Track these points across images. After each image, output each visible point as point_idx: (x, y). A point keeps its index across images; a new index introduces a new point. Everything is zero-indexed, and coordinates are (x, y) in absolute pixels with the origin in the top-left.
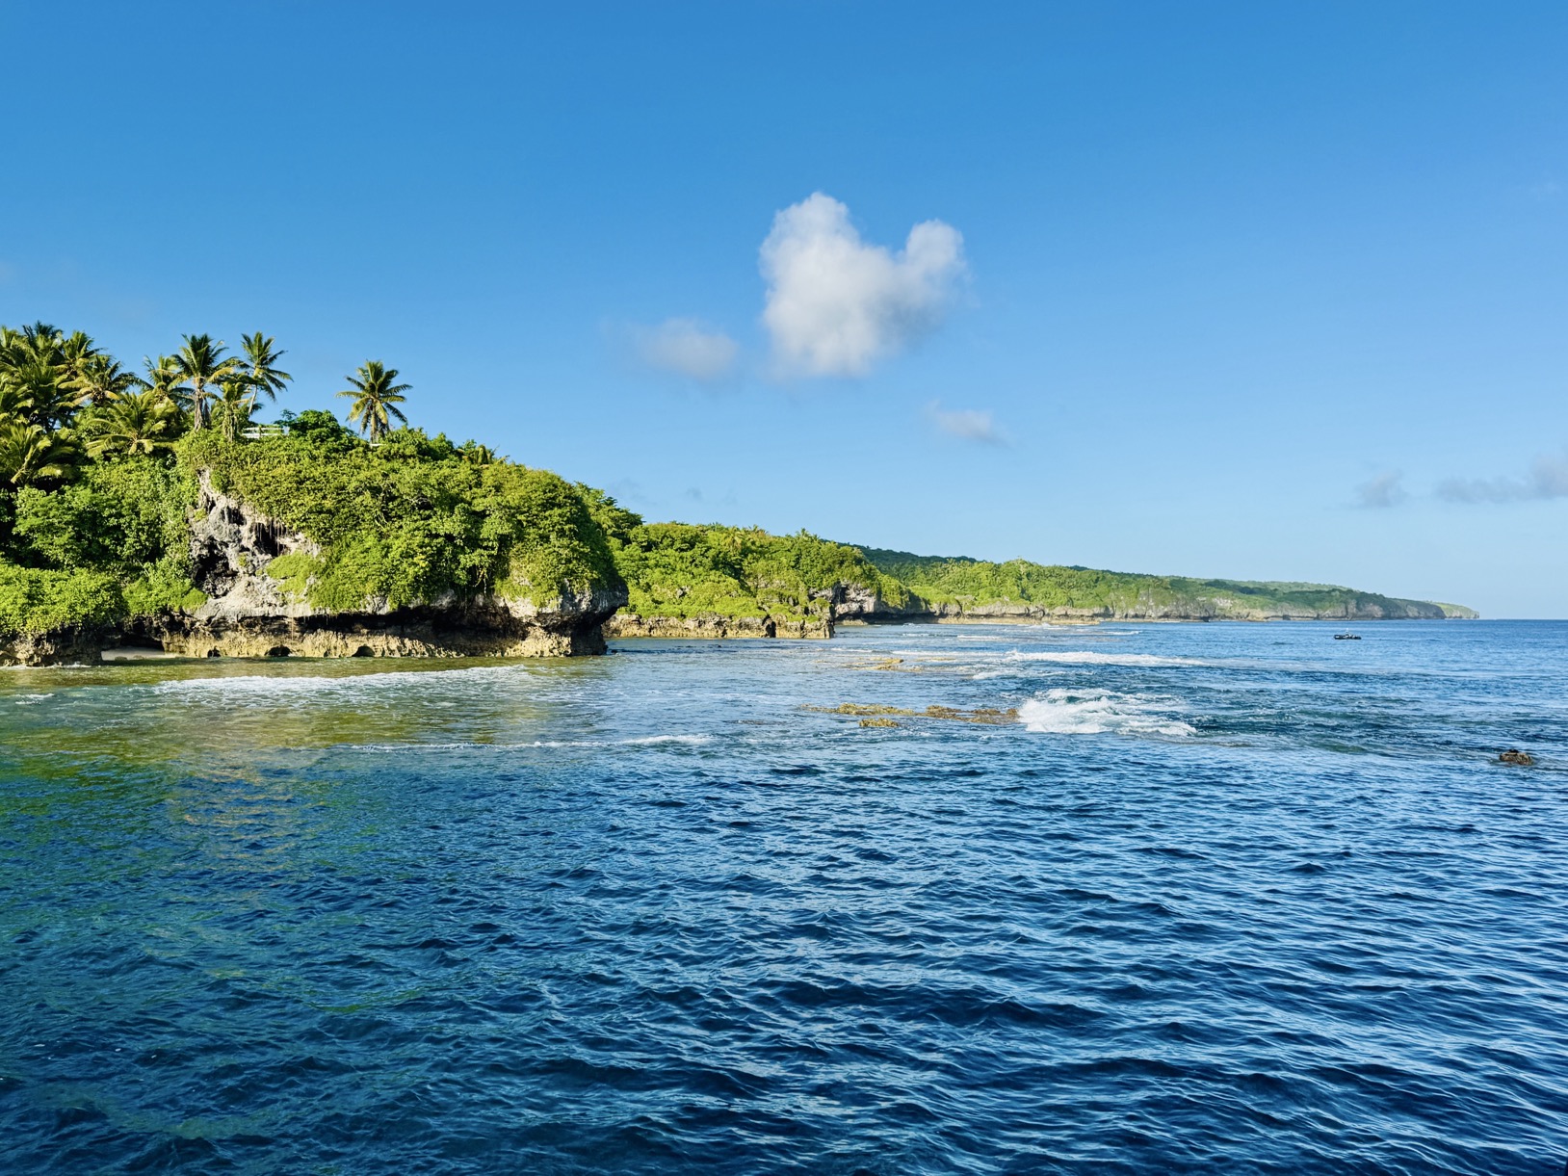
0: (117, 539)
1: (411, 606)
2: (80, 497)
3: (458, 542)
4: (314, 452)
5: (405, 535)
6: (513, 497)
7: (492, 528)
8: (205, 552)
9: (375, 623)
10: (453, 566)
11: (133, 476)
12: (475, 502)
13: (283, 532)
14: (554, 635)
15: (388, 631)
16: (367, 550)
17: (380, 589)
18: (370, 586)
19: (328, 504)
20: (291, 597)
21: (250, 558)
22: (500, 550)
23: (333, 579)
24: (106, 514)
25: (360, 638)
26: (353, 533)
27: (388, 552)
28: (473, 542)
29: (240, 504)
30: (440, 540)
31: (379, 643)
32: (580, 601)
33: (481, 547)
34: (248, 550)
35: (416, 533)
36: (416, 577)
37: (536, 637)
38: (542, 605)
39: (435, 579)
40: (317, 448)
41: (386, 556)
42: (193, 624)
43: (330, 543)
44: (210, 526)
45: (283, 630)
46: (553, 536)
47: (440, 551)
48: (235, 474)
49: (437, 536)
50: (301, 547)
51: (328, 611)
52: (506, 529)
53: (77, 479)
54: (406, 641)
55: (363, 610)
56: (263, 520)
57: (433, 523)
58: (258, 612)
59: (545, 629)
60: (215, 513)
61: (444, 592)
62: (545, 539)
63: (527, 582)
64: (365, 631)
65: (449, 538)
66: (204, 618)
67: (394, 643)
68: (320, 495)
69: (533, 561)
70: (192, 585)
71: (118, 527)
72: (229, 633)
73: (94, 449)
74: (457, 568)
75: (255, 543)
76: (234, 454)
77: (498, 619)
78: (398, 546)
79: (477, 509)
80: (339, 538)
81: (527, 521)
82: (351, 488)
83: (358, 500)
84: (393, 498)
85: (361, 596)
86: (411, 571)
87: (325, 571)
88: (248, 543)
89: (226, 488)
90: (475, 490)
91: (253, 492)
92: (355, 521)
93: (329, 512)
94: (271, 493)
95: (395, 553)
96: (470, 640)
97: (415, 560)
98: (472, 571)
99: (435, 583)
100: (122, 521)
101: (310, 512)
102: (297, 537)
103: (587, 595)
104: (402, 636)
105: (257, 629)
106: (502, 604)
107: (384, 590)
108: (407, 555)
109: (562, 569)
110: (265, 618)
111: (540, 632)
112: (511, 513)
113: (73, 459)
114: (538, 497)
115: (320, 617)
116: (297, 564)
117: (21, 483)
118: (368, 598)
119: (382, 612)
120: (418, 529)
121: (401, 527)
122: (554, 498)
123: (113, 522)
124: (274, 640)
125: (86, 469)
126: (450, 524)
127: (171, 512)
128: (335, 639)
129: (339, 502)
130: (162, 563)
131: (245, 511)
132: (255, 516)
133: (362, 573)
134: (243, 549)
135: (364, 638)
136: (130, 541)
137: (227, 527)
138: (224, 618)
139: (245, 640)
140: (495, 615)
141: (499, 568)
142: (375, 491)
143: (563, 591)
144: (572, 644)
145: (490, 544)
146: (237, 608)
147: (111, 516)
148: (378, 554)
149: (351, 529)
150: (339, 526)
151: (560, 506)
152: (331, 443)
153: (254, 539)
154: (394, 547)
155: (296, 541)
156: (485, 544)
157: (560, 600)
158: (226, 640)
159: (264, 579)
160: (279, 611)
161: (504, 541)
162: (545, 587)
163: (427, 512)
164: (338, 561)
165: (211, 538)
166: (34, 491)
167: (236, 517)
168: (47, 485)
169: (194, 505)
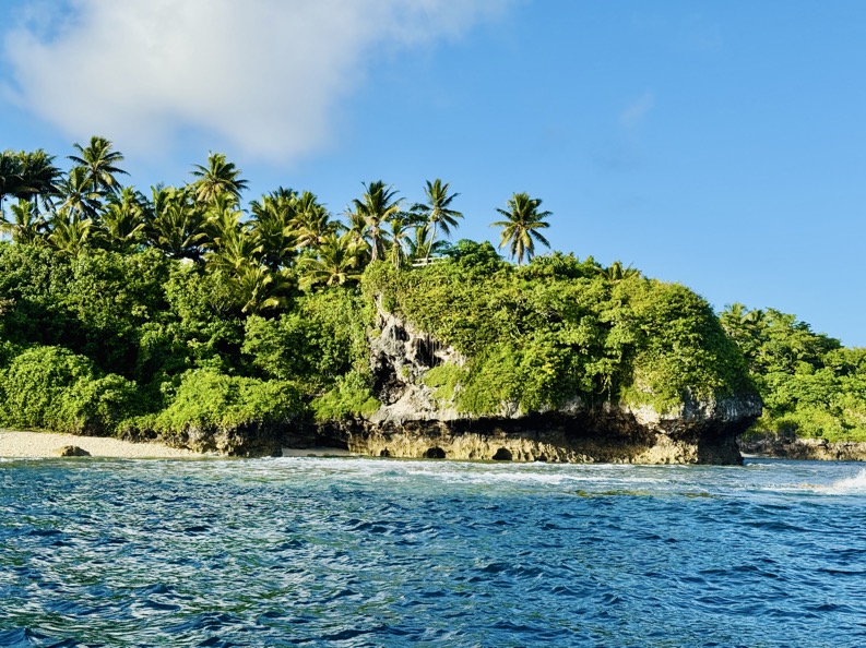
0: (315, 356)
1: (541, 411)
2: (291, 322)
3: (583, 351)
4: (464, 275)
5: (536, 345)
6: (638, 308)
7: (617, 337)
8: (379, 365)
9: (511, 427)
10: (579, 374)
11: (331, 304)
12: (602, 314)
13: (437, 346)
14: (680, 443)
15: (524, 435)
16: (502, 360)
17: (512, 395)
18: (504, 392)
19: (471, 319)
20: (442, 403)
21: (411, 369)
22: (622, 359)
23: (474, 386)
24: (308, 336)
25: (499, 441)
26: (492, 345)
27: (520, 361)
28: (597, 350)
29: (404, 323)
30: (568, 349)
31: (515, 445)
32: (704, 408)
33: (605, 356)
34: (410, 362)
35: (545, 343)
36: (544, 384)
37: (663, 444)
38: (664, 412)
39: (562, 385)
40: (466, 272)
41: (518, 365)
42: (370, 427)
43: (473, 354)
44: (382, 342)
45: (436, 433)
46: (675, 346)
47: (567, 360)
48: (401, 297)
49: (565, 346)
50: (452, 358)
51: (471, 415)
52: (629, 338)
53: (291, 308)
54: (540, 444)
55: (498, 414)
56: (422, 336)
57: (561, 334)
58: (417, 417)
59: (671, 436)
60: (386, 330)
61: (571, 398)
62: (668, 347)
63: (648, 389)
64: (504, 434)
65: (575, 347)
66: (377, 422)
67: (529, 446)
68: (465, 311)
69: (655, 369)
70: (371, 394)
71: (317, 346)
72: (396, 435)
73: (304, 283)
74: (583, 376)
75: (416, 356)
76: (399, 279)
77: (627, 426)
78: (529, 355)
79: (604, 320)
80: (481, 350)
81: (651, 331)
82: (490, 305)
83: (496, 315)
84: (526, 313)
85: (497, 401)
86: (539, 378)
87: (468, 380)
88: (410, 356)
89: (393, 308)
90: (603, 302)
91: (413, 311)
92: (494, 334)
93: (472, 326)
94: (426, 311)
95: (526, 362)
96: (601, 446)
97: (544, 368)
98: (598, 378)
99: (562, 390)
100: (320, 341)
101: (457, 327)
102: (448, 350)
103: (711, 402)
104: (536, 440)
105: (417, 432)
106: (627, 411)
107: (516, 396)
108: (536, 363)
109: (684, 376)
110: (422, 422)
111: (666, 440)
112: (634, 322)
113: (288, 293)
114: (663, 307)
115: (464, 420)
116: (447, 373)
117: (249, 313)
118: (503, 403)
119: (514, 416)
120: (547, 340)
121: (532, 339)
122: (679, 308)
123: (314, 341)
124: (431, 442)
125: (299, 300)
126: (576, 334)
127: (356, 331)
128: (478, 441)
129: (481, 317)
130: (348, 376)
131: (408, 329)
132: (416, 333)
133: (498, 381)
134: (407, 362)
135: (503, 441)
136: (326, 357)
137: (394, 342)
138: (392, 422)
139: (408, 441)
140: (624, 422)
141: (623, 377)
142: (512, 306)
143: (685, 398)
144: (699, 453)
145: (614, 353)
146: (402, 413)
147: (312, 337)
148: (511, 363)
149: (491, 341)
150: (480, 339)
151: (685, 316)
152: (479, 267)
153: (415, 353)
154: (526, 357)
155: (448, 353)
156: (609, 353)
157: (682, 407)
158: (394, 442)
159: (421, 387)
160: (433, 416)
161: (628, 350)
162: (667, 395)
163: (556, 325)
164: (480, 370)
165: (383, 353)
166: (258, 318)
167: (401, 334)
168: (268, 313)
169: (372, 325)
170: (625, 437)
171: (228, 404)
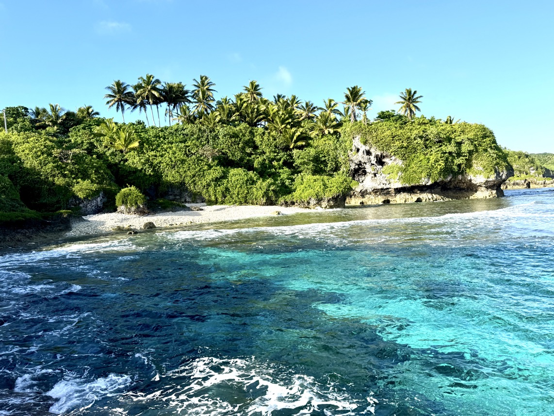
0: (325, 165)
1: (438, 181)
2: (312, 152)
3: (454, 154)
4: (395, 126)
5: (434, 154)
6: (471, 135)
7: (465, 148)
8: (357, 167)
9: (423, 189)
10: (452, 165)
11: (327, 142)
12: (456, 138)
13: (387, 156)
14: (489, 190)
15: (427, 191)
16: (421, 161)
17: (427, 175)
18: (423, 175)
19: (405, 144)
20: (392, 181)
21: (375, 167)
22: (469, 157)
23: (408, 173)
24: (321, 156)
26: (414, 154)
27: (429, 161)
28: (459, 154)
29: (370, 148)
30: (447, 154)
31: (425, 196)
32: (502, 175)
33: (462, 156)
34: (374, 164)
35: (438, 152)
36: (441, 169)
37: (482, 191)
38: (488, 178)
39: (447, 170)
40: (396, 124)
41: (429, 162)
42: (354, 193)
43: (406, 159)
44: (360, 157)
45: (388, 193)
46: (489, 149)
47: (447, 159)
48: (368, 137)
49: (446, 153)
50: (394, 162)
51: (407, 185)
52: (472, 148)
53: (308, 145)
54: (433, 195)
55: (421, 184)
56: (379, 153)
57: (443, 148)
58: (380, 187)
59: (486, 187)
60: (361, 152)
61: (449, 175)
62: (486, 150)
63: (481, 168)
64: (419, 192)
65: (450, 153)
66: (359, 191)
67: (430, 196)
68: (401, 141)
69: (482, 160)
70: (352, 179)
71: (325, 161)
72: (367, 195)
73: (313, 134)
74: (453, 165)
75: (376, 162)
76: (367, 129)
78: (432, 159)
79: (458, 141)
80: (409, 157)
81: (478, 144)
82: (412, 137)
83: (415, 142)
84: (427, 140)
85: (420, 178)
86: (439, 167)
87: (405, 170)
88: (373, 162)
89: (365, 143)
90: (455, 134)
91: (376, 143)
92: (415, 150)
93: (405, 147)
94: (384, 142)
95: (432, 161)
97: (440, 163)
98: (459, 166)
99: (446, 172)
100: (326, 158)
101: (399, 148)
102: (392, 158)
103: (505, 172)
104: (432, 193)
105: (378, 193)
106: (469, 179)
107: (429, 176)
108: (436, 161)
109: (495, 162)
110: (382, 189)
111: (483, 189)
112: (472, 141)
113: (304, 137)
114: (480, 134)
115: (404, 187)
116: (393, 168)
118: (423, 179)
119: (428, 184)
120: (439, 151)
121: (432, 151)
122: (486, 134)
123: (323, 159)
124: (384, 197)
125: (310, 141)
126: (451, 148)
127: (342, 153)
128: (407, 195)
129: (408, 143)
130: (341, 172)
131: (372, 150)
132: (376, 151)
133: (420, 170)
134: (372, 164)
135: (418, 195)
136: (329, 165)
137: (366, 157)
138: (366, 190)
139: (374, 198)
140: (464, 183)
141: (469, 165)
142: (421, 137)
143: (496, 171)
144: (497, 193)
145: (466, 154)
146: (371, 187)
147: (322, 157)
148: (426, 162)
149: (413, 153)
150: (409, 152)
151: (488, 137)
152: (399, 122)
153: (376, 160)
154: (431, 159)
155: (391, 160)
156: (464, 154)
157: (495, 175)
158: (366, 198)
159: (381, 175)
160: (388, 186)
161: (471, 153)
162: (489, 170)
163: (441, 144)
164: (409, 166)
165: (360, 162)
166: (298, 150)
167: (368, 153)
168: (301, 148)
169: (351, 150)
170: (464, 189)
171: (325, 188)
